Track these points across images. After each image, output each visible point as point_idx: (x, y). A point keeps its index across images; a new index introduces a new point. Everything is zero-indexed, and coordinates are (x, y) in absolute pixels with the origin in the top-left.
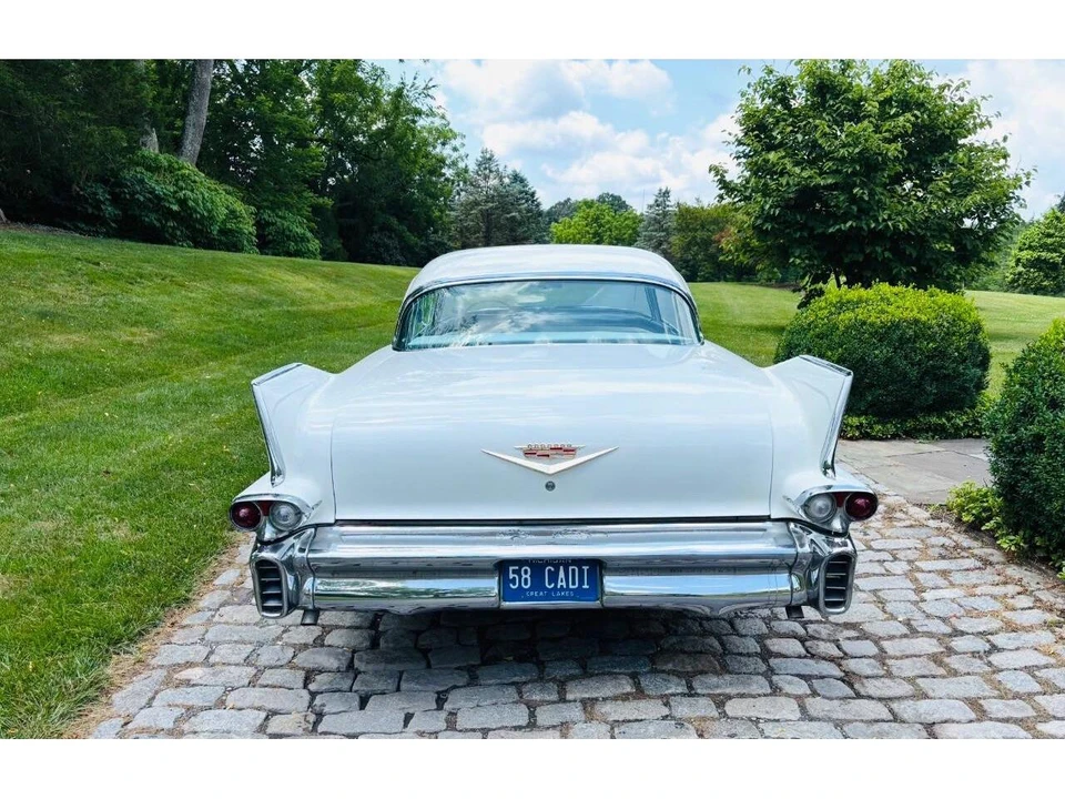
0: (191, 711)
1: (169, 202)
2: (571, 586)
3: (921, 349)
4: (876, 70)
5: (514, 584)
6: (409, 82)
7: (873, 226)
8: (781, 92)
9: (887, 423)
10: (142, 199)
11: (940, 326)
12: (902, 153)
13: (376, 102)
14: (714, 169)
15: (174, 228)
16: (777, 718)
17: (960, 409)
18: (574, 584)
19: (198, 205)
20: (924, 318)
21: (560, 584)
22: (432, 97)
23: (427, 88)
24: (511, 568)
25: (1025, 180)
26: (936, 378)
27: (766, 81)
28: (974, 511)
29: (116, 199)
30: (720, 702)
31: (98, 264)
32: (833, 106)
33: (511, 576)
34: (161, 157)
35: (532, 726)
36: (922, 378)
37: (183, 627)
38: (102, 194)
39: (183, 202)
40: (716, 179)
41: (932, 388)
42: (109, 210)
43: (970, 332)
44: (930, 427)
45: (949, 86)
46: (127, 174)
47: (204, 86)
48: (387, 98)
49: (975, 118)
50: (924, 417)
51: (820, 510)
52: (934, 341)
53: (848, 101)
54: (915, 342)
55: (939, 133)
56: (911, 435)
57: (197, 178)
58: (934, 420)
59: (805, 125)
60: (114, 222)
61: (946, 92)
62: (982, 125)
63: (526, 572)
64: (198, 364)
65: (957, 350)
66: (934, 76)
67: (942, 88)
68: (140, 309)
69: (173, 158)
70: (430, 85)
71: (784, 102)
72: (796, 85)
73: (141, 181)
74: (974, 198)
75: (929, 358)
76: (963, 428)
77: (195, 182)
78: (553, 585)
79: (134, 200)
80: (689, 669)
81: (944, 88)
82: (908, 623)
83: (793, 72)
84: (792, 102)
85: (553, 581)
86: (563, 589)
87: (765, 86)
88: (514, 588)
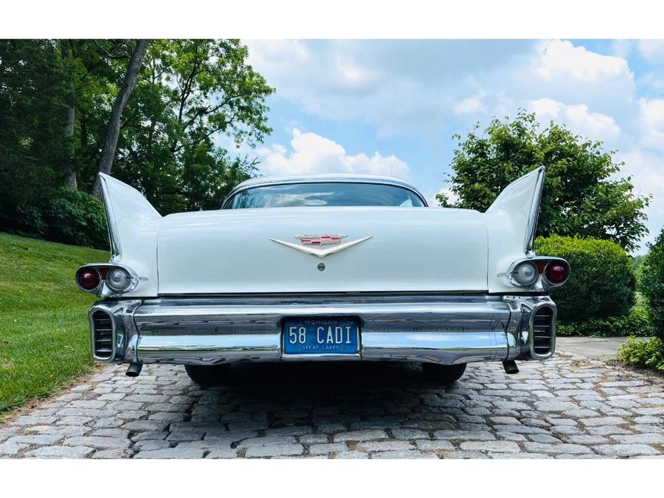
0: (33, 446)
1: (80, 219)
2: (337, 342)
3: (587, 272)
4: (541, 136)
5: (293, 341)
6: (242, 160)
7: (546, 229)
8: (480, 148)
9: (567, 325)
10: (62, 217)
11: (599, 257)
12: (561, 183)
13: (221, 170)
15: (82, 237)
16: (502, 451)
17: (618, 315)
18: (339, 340)
19: (99, 222)
20: (587, 252)
21: (328, 340)
22: (257, 169)
23: (254, 163)
24: (291, 328)
25: (645, 202)
26: (599, 293)
27: (470, 143)
28: (638, 354)
29: (45, 218)
30: (456, 444)
31: (27, 249)
32: (515, 156)
33: (291, 334)
34: (78, 193)
35: (306, 454)
36: (590, 292)
37: (40, 409)
38: (36, 213)
39: (89, 221)
40: (440, 203)
41: (597, 299)
42: (40, 223)
43: (620, 262)
44: (598, 327)
45: (589, 144)
46: (55, 202)
47: (110, 154)
48: (228, 170)
49: (608, 165)
50: (593, 320)
51: (527, 274)
52: (596, 266)
53: (523, 153)
54: (582, 267)
55: (585, 173)
56: (585, 333)
57: (100, 206)
58: (601, 322)
59: (497, 168)
60: (42, 231)
61: (588, 149)
62: (613, 170)
63: (302, 331)
64: (86, 304)
65: (612, 272)
66: (579, 139)
67: (585, 146)
68: (51, 273)
69: (86, 194)
70: (255, 162)
71: (483, 155)
72: (490, 145)
73: (63, 207)
74: (612, 212)
75: (594, 278)
76: (622, 329)
77: (99, 208)
78: (323, 341)
79: (56, 217)
80: (431, 427)
81: (586, 145)
82: (599, 411)
83: (487, 137)
84: (488, 155)
85: (323, 338)
86: (331, 344)
87: (470, 146)
88: (293, 343)
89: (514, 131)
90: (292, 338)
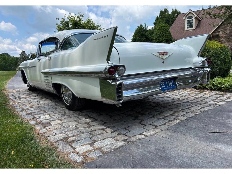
8: (67, 24)
18: (171, 85)
63: (163, 84)
72: (70, 23)
84: (69, 26)
85: (168, 85)
86: (170, 87)
87: (63, 23)
88: (162, 87)
89: (78, 19)
90: (162, 86)
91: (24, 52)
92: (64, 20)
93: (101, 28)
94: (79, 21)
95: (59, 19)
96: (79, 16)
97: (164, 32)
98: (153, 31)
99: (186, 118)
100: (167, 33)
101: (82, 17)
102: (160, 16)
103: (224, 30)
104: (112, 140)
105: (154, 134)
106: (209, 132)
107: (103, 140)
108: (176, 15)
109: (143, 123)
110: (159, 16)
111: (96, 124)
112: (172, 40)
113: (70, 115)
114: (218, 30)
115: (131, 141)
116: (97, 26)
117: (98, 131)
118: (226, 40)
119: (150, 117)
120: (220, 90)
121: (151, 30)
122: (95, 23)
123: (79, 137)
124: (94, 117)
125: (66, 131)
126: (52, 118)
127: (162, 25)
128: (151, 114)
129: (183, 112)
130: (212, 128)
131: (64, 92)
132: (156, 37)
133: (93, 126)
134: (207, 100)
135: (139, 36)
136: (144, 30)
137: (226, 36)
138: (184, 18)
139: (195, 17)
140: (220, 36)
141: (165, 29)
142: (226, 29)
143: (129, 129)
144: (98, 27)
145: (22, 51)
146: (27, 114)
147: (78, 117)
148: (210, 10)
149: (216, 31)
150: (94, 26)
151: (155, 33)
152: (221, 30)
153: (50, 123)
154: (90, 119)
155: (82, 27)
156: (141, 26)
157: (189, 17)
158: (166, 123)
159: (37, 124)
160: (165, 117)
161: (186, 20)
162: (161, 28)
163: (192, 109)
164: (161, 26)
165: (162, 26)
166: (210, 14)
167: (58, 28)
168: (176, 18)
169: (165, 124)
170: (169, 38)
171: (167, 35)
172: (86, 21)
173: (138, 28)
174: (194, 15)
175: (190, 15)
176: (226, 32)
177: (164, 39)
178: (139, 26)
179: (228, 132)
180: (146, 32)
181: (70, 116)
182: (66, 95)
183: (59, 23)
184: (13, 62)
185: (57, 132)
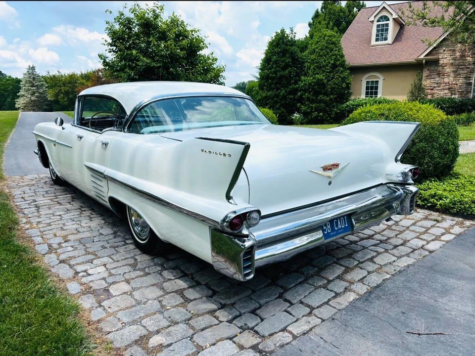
8: (128, 24)
14: (100, 56)
18: (343, 225)
21: (339, 227)
33: (324, 228)
35: (338, 294)
37: (98, 322)
63: (328, 224)
71: (130, 29)
72: (134, 22)
84: (133, 29)
85: (337, 226)
86: (340, 229)
87: (120, 20)
88: (326, 233)
89: (151, 15)
90: (325, 230)
91: (33, 68)
92: (123, 14)
93: (199, 35)
94: (155, 19)
95: (111, 12)
96: (156, 8)
97: (329, 48)
98: (307, 43)
99: (368, 289)
100: (336, 51)
101: (161, 10)
102: (323, 10)
103: (450, 50)
104: (231, 347)
105: (308, 332)
106: (407, 332)
107: (214, 344)
108: (355, 9)
109: (288, 296)
110: (320, 10)
111: (197, 296)
112: (344, 65)
113: (145, 268)
114: (437, 49)
115: (267, 350)
116: (192, 31)
117: (203, 320)
118: (453, 71)
119: (299, 280)
120: (433, 208)
121: (302, 42)
122: (187, 25)
123: (169, 334)
124: (192, 274)
125: (142, 315)
126: (111, 275)
127: (325, 33)
128: (303, 273)
129: (361, 268)
130: (414, 322)
131: (133, 218)
132: (313, 57)
133: (192, 301)
134: (408, 235)
135: (278, 53)
136: (289, 41)
137: (452, 64)
138: (372, 19)
139: (393, 19)
140: (441, 62)
141: (331, 40)
142: (453, 48)
143: (261, 314)
144: (193, 33)
145: (29, 66)
146: (61, 262)
147: (161, 274)
148: (425, 9)
149: (434, 52)
150: (186, 31)
151: (310, 48)
152: (444, 51)
153: (108, 290)
154: (185, 281)
155: (161, 32)
156: (283, 31)
157: (381, 17)
158: (329, 300)
159: (83, 293)
160: (329, 282)
161: (376, 24)
162: (324, 39)
163: (379, 260)
164: (323, 34)
165: (325, 35)
166: (424, 18)
167: (109, 30)
168: (354, 16)
169: (327, 303)
170: (339, 60)
171: (335, 55)
172: (170, 20)
173: (277, 35)
174: (392, 14)
175: (384, 13)
176: (452, 55)
177: (329, 63)
178: (279, 32)
179: (441, 334)
180: (292, 45)
181: (147, 270)
182: (137, 224)
183: (112, 20)
184: (9, 89)
185: (125, 319)
